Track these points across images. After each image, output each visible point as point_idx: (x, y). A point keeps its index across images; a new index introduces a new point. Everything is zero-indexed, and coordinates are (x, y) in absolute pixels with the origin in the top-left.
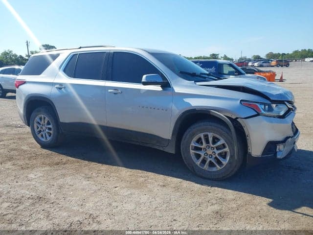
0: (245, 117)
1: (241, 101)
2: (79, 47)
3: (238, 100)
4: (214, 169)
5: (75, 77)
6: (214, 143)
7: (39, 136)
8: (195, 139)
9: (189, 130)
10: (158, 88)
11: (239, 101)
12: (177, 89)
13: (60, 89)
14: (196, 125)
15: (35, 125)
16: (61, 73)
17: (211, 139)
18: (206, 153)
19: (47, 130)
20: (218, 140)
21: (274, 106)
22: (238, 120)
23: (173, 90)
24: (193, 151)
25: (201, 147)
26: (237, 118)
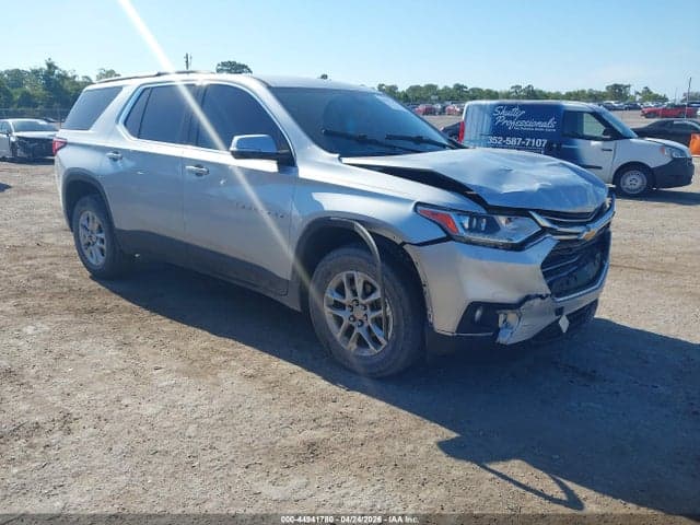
0: (420, 241)
1: (418, 204)
2: (156, 73)
3: (409, 201)
4: (366, 353)
5: (139, 136)
6: (366, 294)
7: (87, 254)
8: (333, 284)
9: (323, 262)
10: (270, 166)
11: (413, 205)
12: (305, 171)
13: (115, 160)
14: (334, 254)
15: (81, 231)
16: (121, 129)
17: (359, 287)
18: (352, 316)
19: (98, 244)
20: (374, 290)
21: (502, 220)
22: (405, 247)
23: (297, 171)
24: (329, 310)
25: (344, 301)
26: (404, 243)
